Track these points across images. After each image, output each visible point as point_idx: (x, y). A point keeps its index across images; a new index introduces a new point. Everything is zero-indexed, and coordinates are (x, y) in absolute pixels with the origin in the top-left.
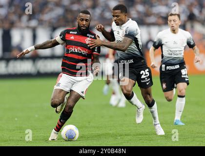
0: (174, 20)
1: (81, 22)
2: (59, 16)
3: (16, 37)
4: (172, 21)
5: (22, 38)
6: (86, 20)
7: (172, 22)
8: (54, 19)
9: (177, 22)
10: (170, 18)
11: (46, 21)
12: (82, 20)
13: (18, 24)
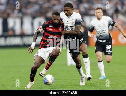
0: (99, 12)
2: (37, 10)
3: (11, 23)
5: (15, 23)
7: (98, 14)
8: (34, 12)
9: (101, 14)
10: (97, 11)
11: (29, 14)
13: (12, 15)
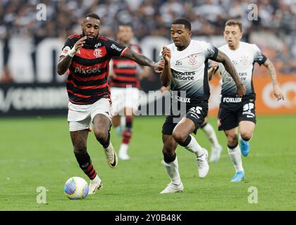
0: (233, 32)
1: (88, 30)
4: (231, 33)
6: (96, 27)
7: (230, 35)
9: (236, 35)
10: (227, 28)
11: (23, 26)
12: (90, 26)
